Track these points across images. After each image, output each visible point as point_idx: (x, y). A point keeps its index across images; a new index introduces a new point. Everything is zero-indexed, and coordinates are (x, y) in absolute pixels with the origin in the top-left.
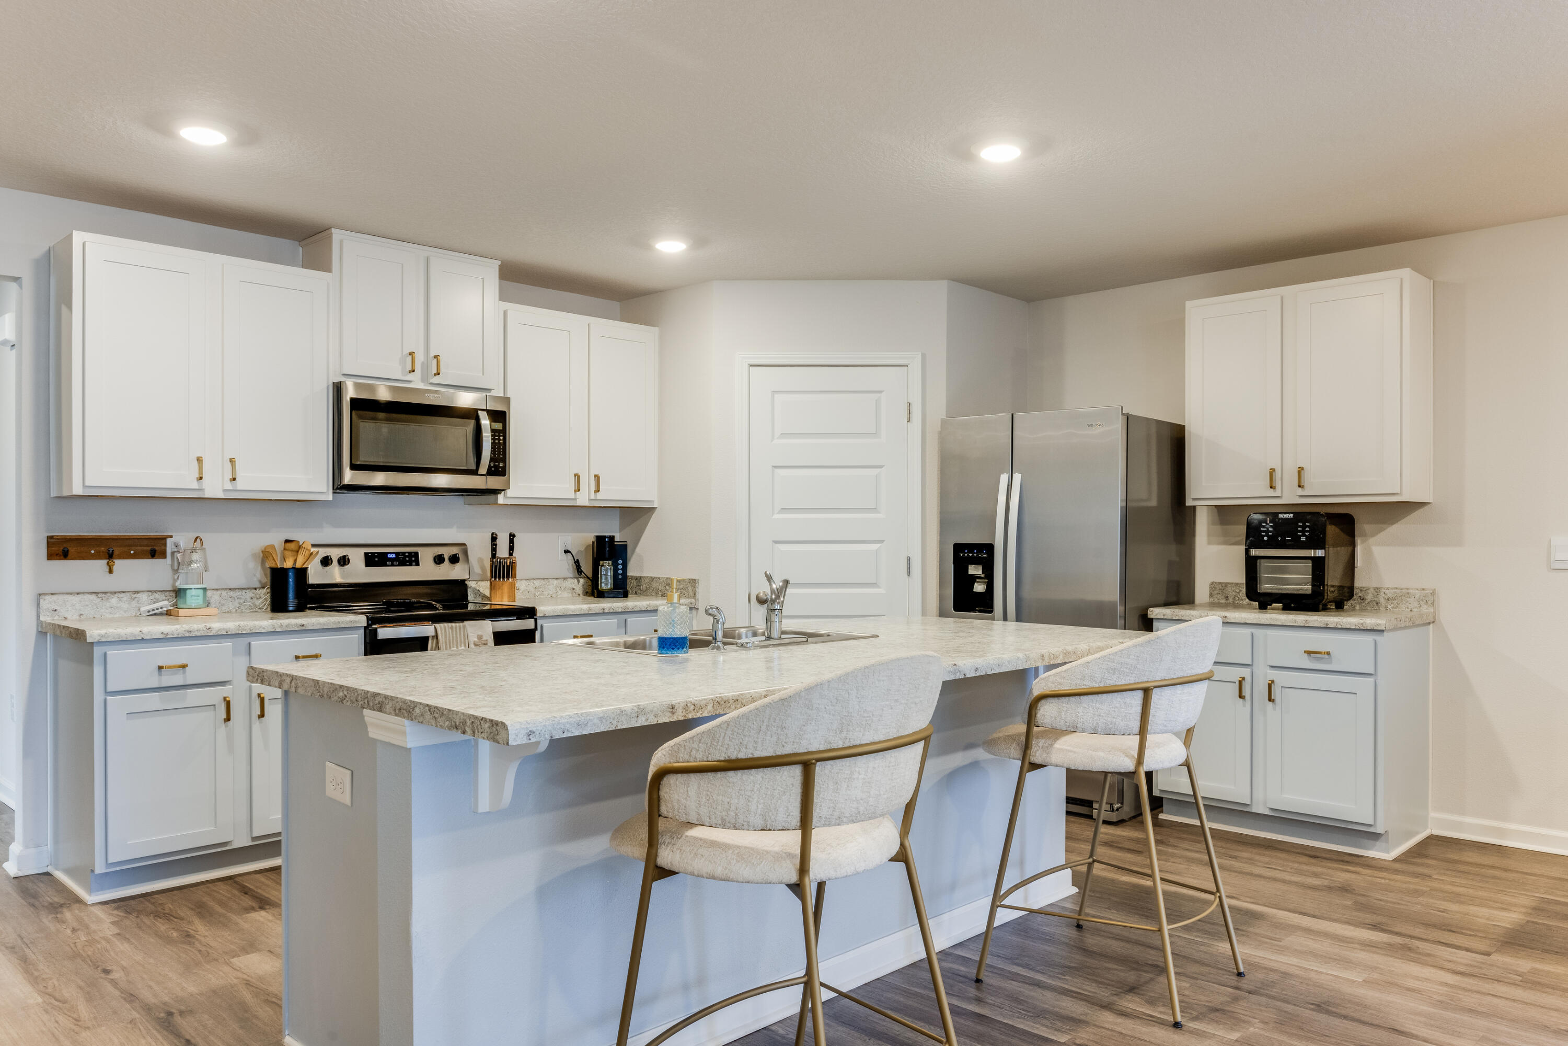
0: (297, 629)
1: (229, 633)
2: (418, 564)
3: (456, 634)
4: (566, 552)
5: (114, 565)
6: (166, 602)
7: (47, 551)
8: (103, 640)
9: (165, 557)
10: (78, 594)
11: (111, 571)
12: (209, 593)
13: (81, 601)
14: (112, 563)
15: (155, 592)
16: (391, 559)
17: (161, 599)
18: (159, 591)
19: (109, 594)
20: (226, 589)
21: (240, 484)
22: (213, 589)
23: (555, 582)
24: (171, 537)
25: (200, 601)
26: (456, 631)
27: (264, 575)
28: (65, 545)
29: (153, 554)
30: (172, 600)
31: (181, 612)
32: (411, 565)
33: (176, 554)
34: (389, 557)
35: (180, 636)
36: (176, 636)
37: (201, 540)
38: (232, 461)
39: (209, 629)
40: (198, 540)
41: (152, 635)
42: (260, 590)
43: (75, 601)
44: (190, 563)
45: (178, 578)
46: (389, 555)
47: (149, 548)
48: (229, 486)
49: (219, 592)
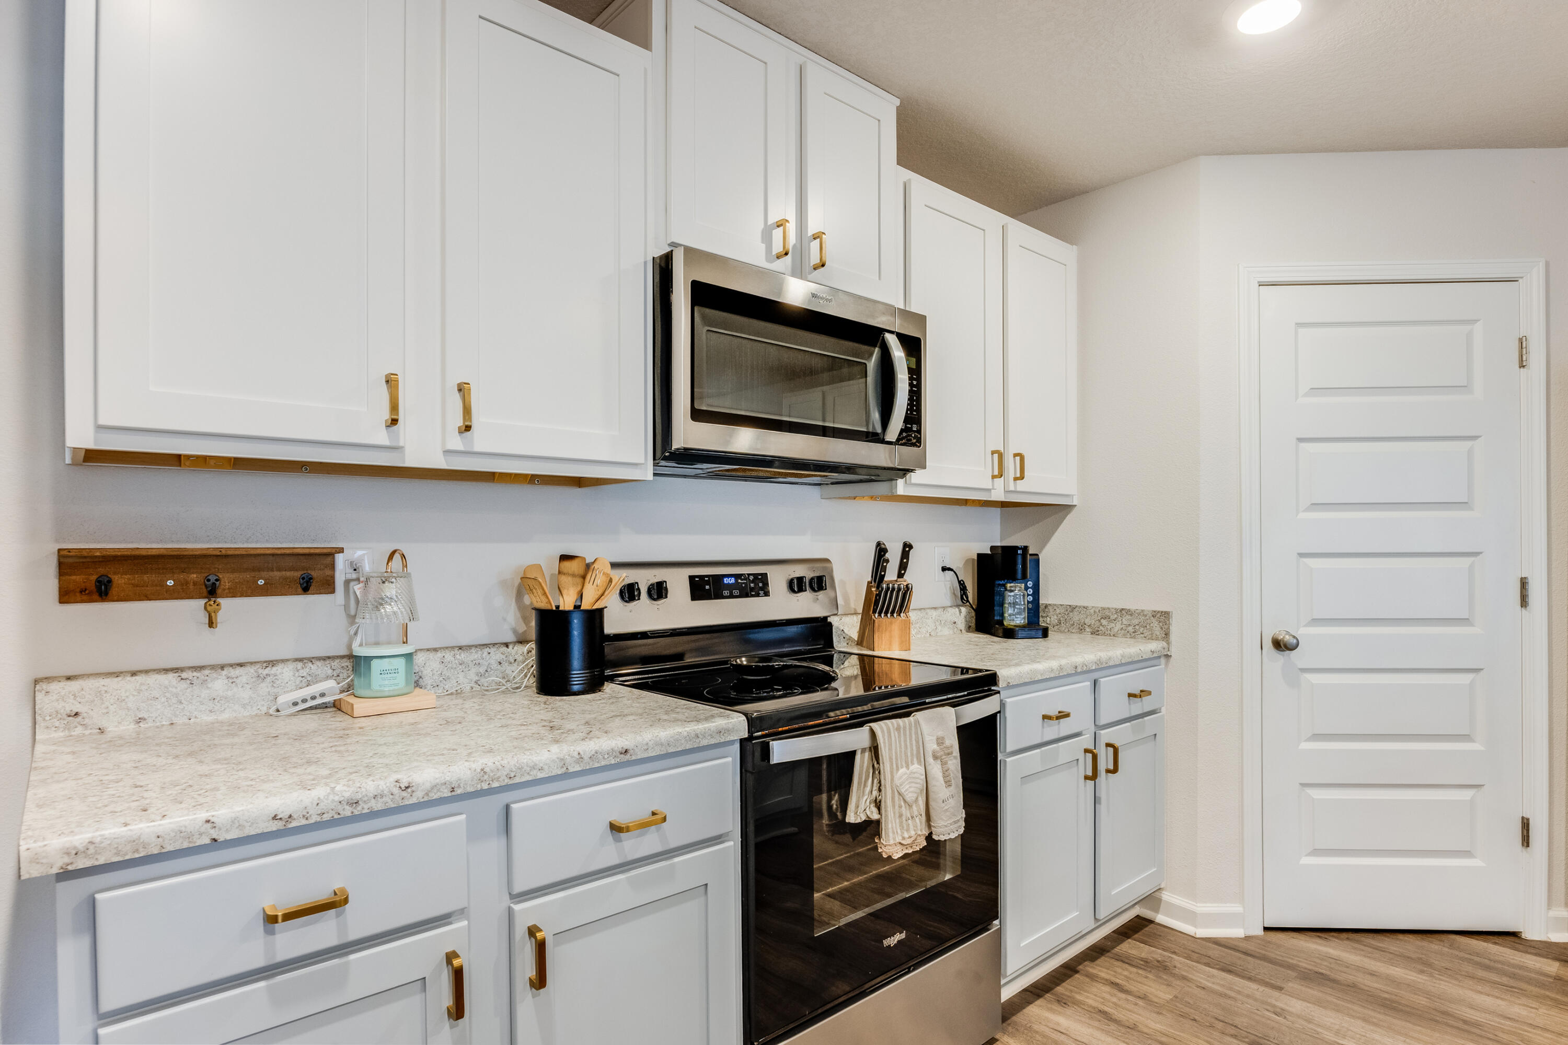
0: (613, 762)
1: (459, 791)
2: (767, 594)
3: (905, 741)
4: (944, 569)
5: (220, 609)
6: (331, 684)
7: (59, 582)
8: (82, 863)
9: (333, 591)
10: (134, 674)
11: (211, 624)
12: (419, 659)
13: (139, 691)
14: (215, 606)
15: (311, 660)
16: (729, 587)
17: (323, 676)
18: (319, 659)
19: (207, 672)
20: (453, 648)
21: (481, 440)
22: (428, 650)
23: (934, 613)
24: (341, 550)
25: (400, 681)
26: (905, 735)
27: (521, 620)
28: (102, 570)
29: (306, 586)
30: (345, 675)
31: (360, 706)
32: (758, 595)
33: (352, 584)
34: (725, 582)
35: (326, 817)
36: (314, 819)
37: (403, 556)
38: (462, 389)
39: (407, 788)
40: (397, 557)
41: (241, 827)
42: (516, 648)
43: (126, 691)
44: (380, 603)
45: (356, 634)
46: (725, 579)
47: (298, 574)
48: (456, 442)
49: (439, 655)
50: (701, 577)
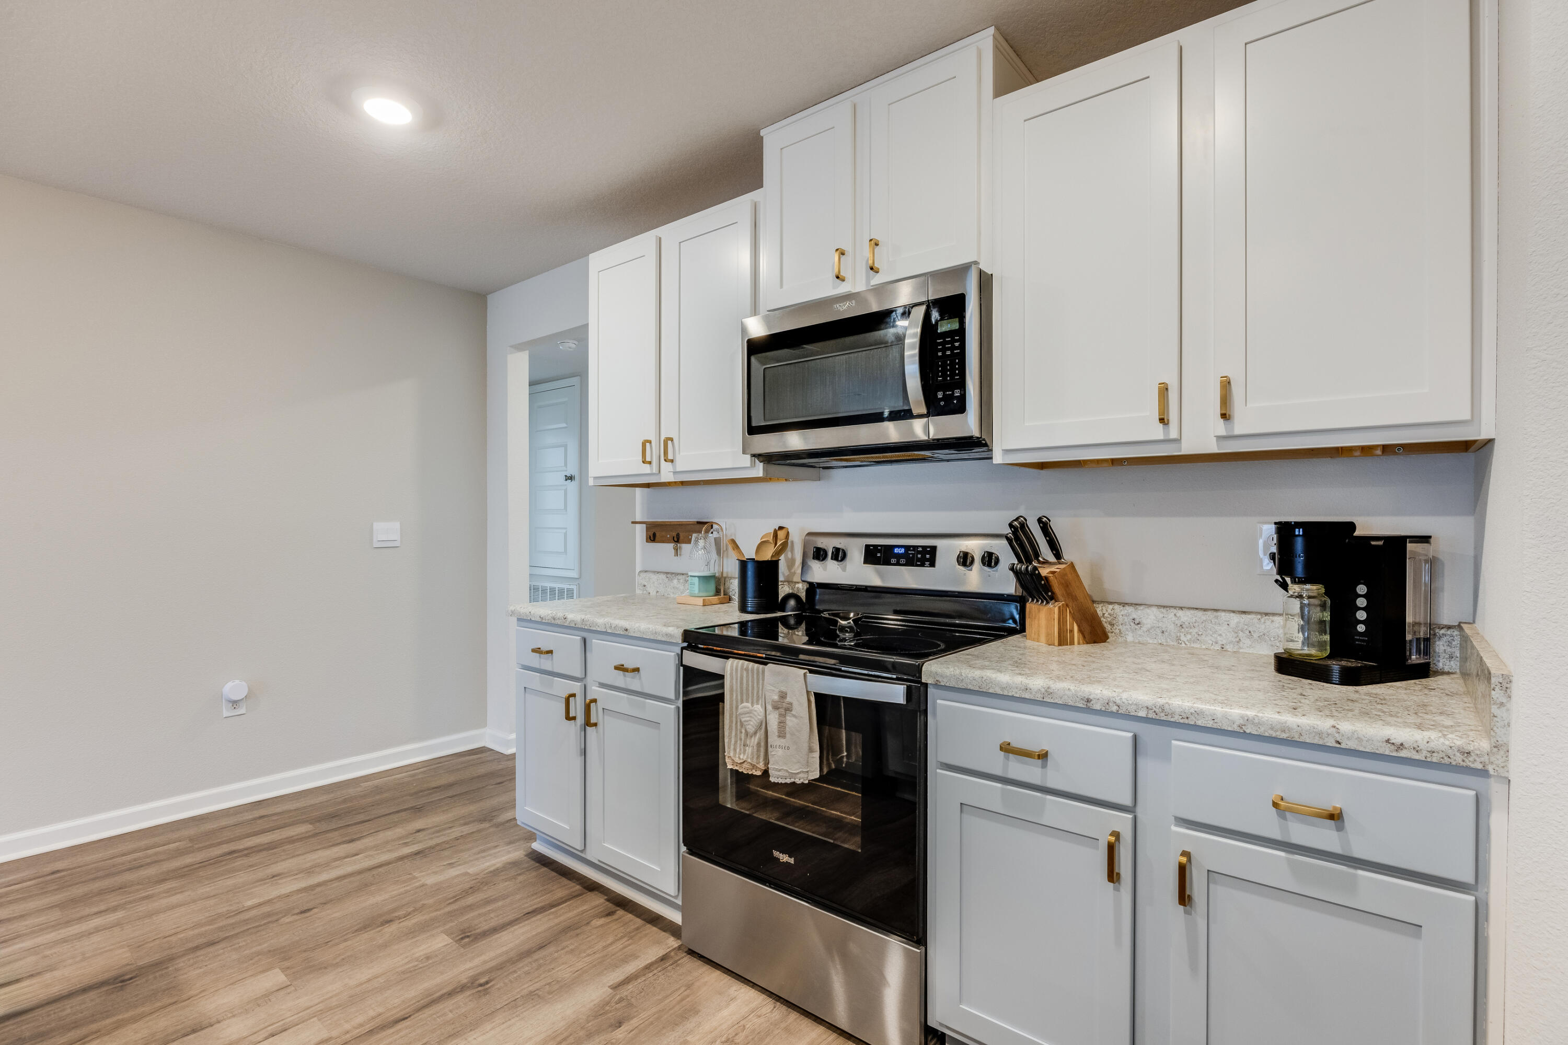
2: (933, 564)
7: (646, 535)
10: (657, 573)
11: (677, 555)
14: (678, 547)
16: (899, 556)
19: (674, 575)
28: (654, 530)
46: (896, 549)
48: (669, 468)
50: (875, 546)
